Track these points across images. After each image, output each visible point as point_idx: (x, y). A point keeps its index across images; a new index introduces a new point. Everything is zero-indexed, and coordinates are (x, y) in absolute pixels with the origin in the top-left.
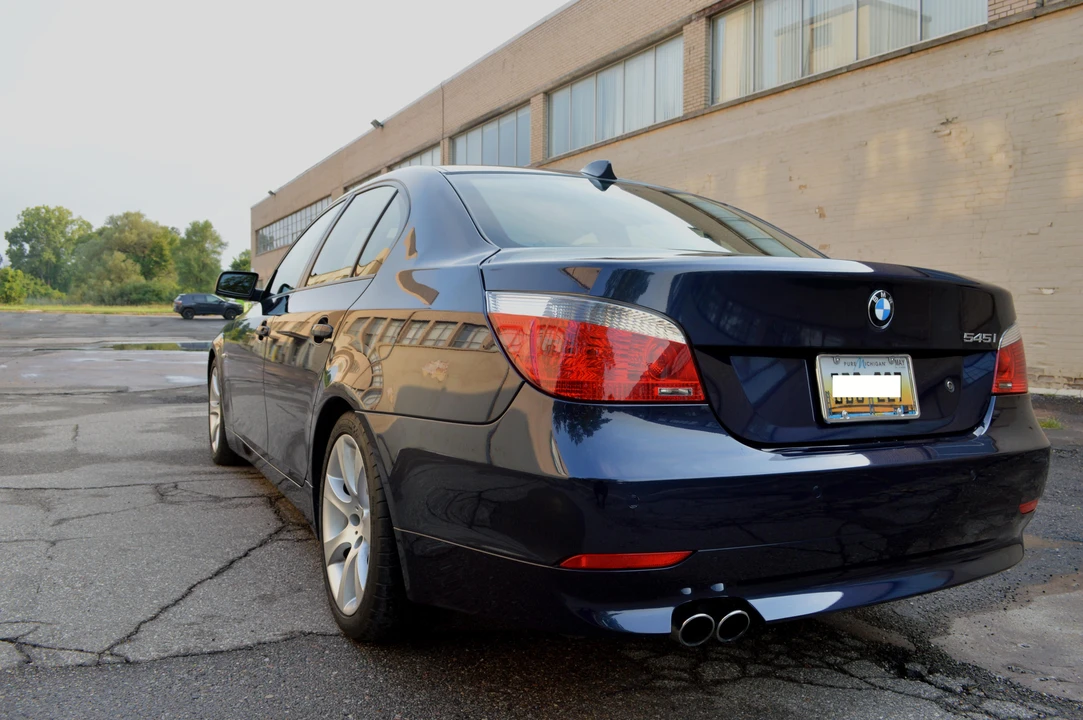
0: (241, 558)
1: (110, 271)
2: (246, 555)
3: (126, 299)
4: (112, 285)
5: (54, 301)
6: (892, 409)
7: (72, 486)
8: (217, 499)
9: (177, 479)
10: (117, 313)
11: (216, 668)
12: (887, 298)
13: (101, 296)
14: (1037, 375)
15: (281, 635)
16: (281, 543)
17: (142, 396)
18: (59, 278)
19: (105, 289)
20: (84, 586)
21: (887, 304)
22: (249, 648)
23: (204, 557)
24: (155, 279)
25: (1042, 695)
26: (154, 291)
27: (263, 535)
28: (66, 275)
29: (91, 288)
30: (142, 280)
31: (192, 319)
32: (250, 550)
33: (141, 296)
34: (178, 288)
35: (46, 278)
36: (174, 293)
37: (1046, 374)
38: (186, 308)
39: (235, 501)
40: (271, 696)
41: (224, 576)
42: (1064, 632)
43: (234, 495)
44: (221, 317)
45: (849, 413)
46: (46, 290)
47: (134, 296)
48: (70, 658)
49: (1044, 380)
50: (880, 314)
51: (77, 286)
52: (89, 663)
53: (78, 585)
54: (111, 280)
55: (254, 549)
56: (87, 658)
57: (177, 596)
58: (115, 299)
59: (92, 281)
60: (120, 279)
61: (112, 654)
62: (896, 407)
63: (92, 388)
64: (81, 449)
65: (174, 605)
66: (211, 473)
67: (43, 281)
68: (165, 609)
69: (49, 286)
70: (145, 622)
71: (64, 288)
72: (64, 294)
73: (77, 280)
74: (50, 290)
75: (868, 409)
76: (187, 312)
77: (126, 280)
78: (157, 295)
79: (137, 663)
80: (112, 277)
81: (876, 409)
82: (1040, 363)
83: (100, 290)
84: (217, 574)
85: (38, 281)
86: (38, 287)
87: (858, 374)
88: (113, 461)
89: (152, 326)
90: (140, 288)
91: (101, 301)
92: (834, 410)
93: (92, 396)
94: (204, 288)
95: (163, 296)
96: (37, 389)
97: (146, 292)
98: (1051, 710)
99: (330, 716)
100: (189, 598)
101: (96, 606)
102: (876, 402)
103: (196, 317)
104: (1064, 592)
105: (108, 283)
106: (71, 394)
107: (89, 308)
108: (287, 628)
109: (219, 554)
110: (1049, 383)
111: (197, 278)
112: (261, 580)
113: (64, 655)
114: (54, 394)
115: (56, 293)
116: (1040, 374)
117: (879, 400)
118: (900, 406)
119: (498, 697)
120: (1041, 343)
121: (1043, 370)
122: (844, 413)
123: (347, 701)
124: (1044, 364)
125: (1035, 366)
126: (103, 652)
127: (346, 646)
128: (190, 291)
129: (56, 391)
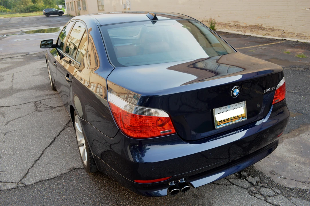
0: (57, 136)
1: (22, 2)
2: (59, 134)
3: (29, 10)
4: (24, 6)
5: (8, 13)
6: (238, 119)
7: (11, 105)
8: (52, 108)
9: (41, 98)
10: (27, 16)
11: (50, 186)
12: (238, 88)
13: (21, 10)
14: (301, 36)
15: (68, 170)
16: (69, 127)
17: (33, 56)
18: (8, 5)
19: (22, 8)
20: (13, 154)
21: (237, 90)
22: (58, 177)
23: (47, 137)
24: (37, 3)
25: (278, 185)
26: (37, 7)
27: (64, 125)
28: (9, 4)
29: (18, 8)
30: (33, 4)
31: (49, 17)
32: (60, 132)
33: (33, 9)
34: (44, 6)
35: (4, 5)
36: (43, 7)
37: (304, 35)
38: (47, 13)
39: (57, 109)
40: (64, 197)
41: (52, 145)
42: (290, 156)
43: (57, 106)
44: (58, 15)
45: (223, 124)
46: (5, 9)
47: (31, 9)
48: (10, 186)
49: (303, 37)
50: (235, 94)
51: (14, 7)
52: (15, 187)
53: (12, 154)
54: (23, 5)
55: (61, 131)
56: (14, 186)
57: (39, 156)
58: (25, 11)
59: (18, 6)
60: (26, 4)
61: (21, 183)
62: (239, 118)
63: (18, 54)
64: (14, 87)
65: (38, 159)
66: (51, 95)
67: (3, 6)
68: (36, 162)
69: (5, 8)
70: (30, 168)
71: (10, 8)
72: (10, 10)
73: (13, 5)
74: (6, 9)
75: (230, 121)
76: (47, 15)
77: (28, 4)
78: (38, 8)
79: (28, 186)
80: (24, 4)
81: (233, 120)
82: (302, 32)
83: (21, 8)
84: (51, 144)
85: (2, 6)
86: (2, 8)
87: (227, 111)
88: (23, 91)
89: (37, 20)
90: (32, 7)
91: (21, 12)
92: (218, 125)
93: (18, 57)
94: (52, 5)
95: (40, 8)
96: (2, 56)
97: (34, 8)
98: (279, 192)
99: (79, 205)
100: (43, 156)
101: (17, 162)
102: (233, 118)
103: (50, 16)
104: (293, 137)
105: (23, 6)
106: (12, 57)
107: (18, 15)
108: (69, 167)
109: (51, 135)
110: (305, 38)
111: (49, 2)
112: (63, 146)
113: (8, 184)
114: (7, 58)
115: (8, 10)
116: (303, 35)
117: (234, 117)
118: (241, 117)
119: (125, 193)
120: (304, 26)
121: (303, 34)
122: (222, 124)
123: (84, 198)
124: (304, 32)
125: (301, 33)
126: (19, 183)
127: (85, 173)
128: (47, 7)
129: (8, 56)
